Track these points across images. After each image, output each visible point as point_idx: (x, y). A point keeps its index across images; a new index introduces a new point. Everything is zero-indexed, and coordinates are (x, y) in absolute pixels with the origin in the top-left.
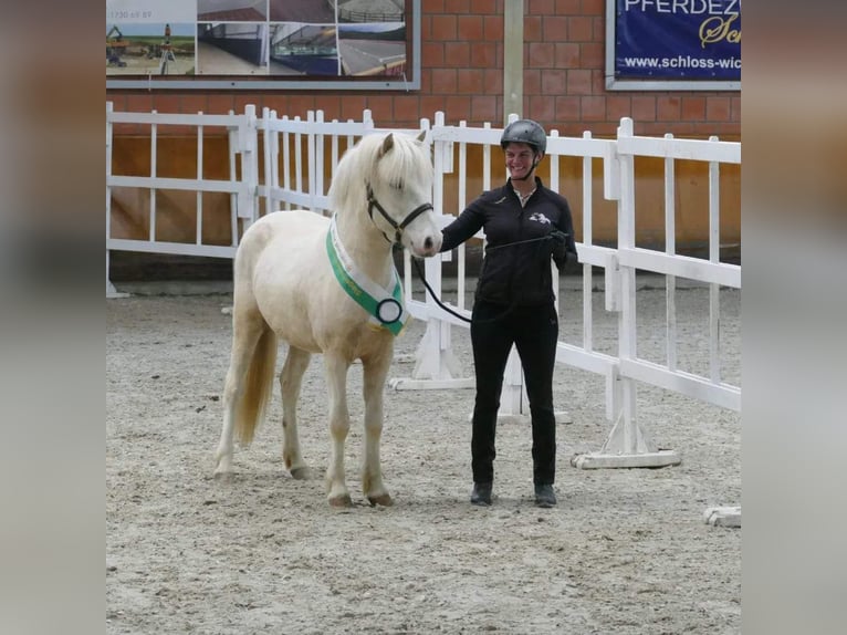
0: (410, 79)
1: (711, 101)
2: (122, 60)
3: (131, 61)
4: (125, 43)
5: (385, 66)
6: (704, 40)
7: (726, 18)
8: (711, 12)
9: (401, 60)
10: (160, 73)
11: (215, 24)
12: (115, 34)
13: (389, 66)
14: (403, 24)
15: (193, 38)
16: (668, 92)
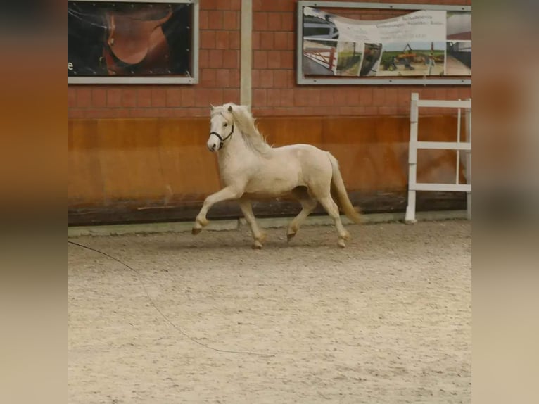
2: (412, 66)
3: (417, 66)
4: (413, 54)
10: (428, 74)
11: (454, 42)
12: (408, 49)
15: (443, 51)
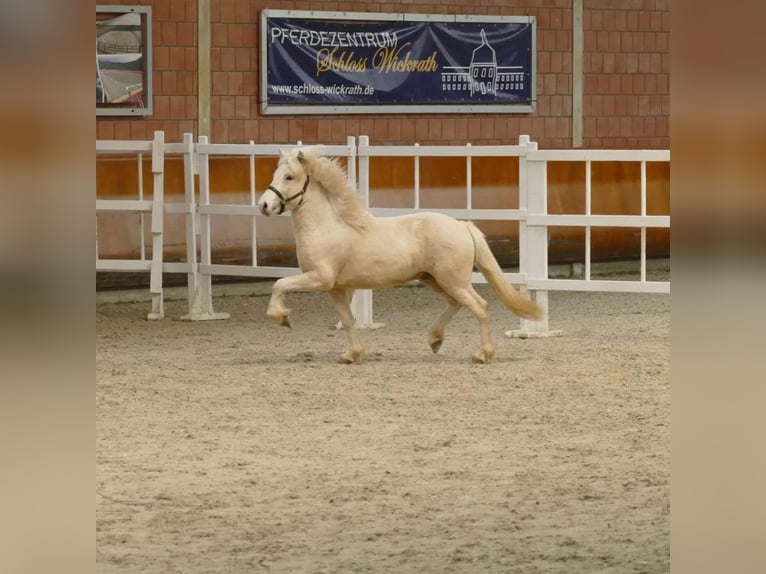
0: (146, 106)
1: (322, 123)
5: (129, 93)
6: (319, 69)
7: (331, 48)
8: (323, 44)
9: (137, 88)
13: (132, 94)
14: (140, 55)
16: (295, 115)
